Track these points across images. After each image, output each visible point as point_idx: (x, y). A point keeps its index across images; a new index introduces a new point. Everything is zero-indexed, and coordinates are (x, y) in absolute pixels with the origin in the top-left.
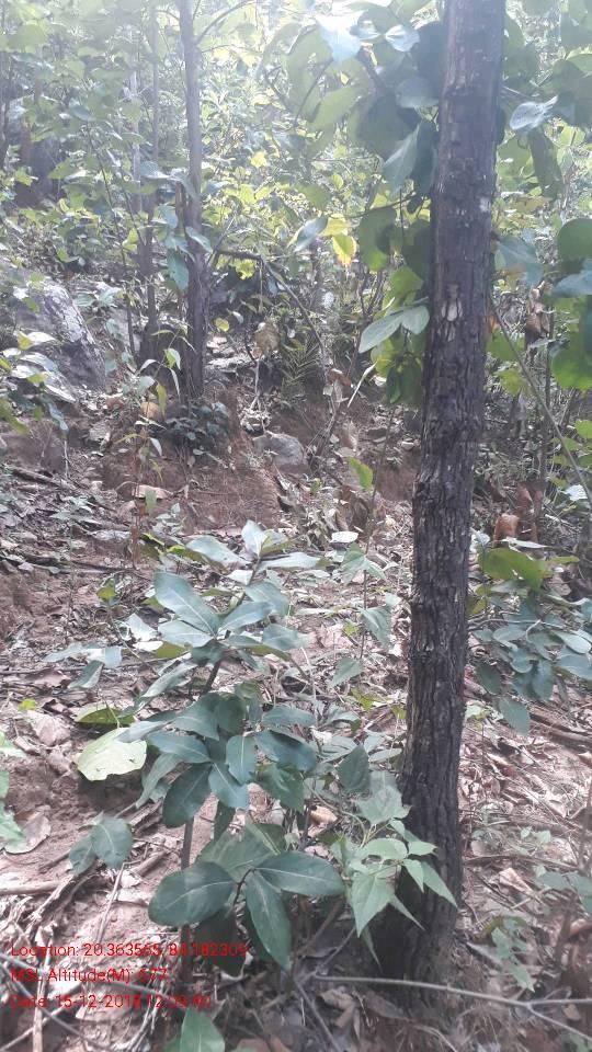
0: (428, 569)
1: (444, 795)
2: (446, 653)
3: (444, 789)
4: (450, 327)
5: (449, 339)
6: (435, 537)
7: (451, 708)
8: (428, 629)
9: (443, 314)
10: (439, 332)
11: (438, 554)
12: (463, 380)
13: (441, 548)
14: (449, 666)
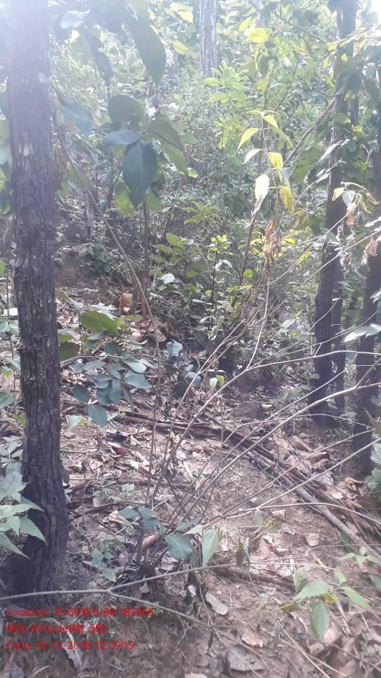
0: (27, 326)
1: (50, 471)
2: (44, 380)
3: (50, 467)
4: (25, 161)
5: (26, 169)
6: (29, 304)
7: (51, 415)
8: (30, 365)
9: (20, 152)
10: (19, 164)
11: (33, 316)
12: (38, 197)
13: (34, 312)
14: (46, 389)
